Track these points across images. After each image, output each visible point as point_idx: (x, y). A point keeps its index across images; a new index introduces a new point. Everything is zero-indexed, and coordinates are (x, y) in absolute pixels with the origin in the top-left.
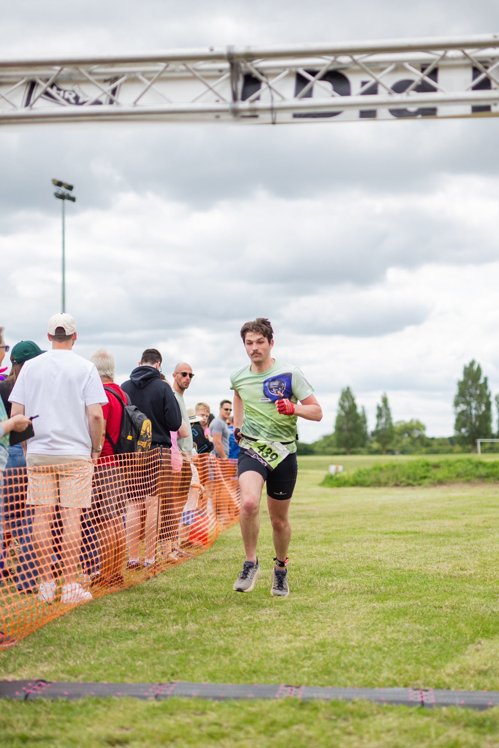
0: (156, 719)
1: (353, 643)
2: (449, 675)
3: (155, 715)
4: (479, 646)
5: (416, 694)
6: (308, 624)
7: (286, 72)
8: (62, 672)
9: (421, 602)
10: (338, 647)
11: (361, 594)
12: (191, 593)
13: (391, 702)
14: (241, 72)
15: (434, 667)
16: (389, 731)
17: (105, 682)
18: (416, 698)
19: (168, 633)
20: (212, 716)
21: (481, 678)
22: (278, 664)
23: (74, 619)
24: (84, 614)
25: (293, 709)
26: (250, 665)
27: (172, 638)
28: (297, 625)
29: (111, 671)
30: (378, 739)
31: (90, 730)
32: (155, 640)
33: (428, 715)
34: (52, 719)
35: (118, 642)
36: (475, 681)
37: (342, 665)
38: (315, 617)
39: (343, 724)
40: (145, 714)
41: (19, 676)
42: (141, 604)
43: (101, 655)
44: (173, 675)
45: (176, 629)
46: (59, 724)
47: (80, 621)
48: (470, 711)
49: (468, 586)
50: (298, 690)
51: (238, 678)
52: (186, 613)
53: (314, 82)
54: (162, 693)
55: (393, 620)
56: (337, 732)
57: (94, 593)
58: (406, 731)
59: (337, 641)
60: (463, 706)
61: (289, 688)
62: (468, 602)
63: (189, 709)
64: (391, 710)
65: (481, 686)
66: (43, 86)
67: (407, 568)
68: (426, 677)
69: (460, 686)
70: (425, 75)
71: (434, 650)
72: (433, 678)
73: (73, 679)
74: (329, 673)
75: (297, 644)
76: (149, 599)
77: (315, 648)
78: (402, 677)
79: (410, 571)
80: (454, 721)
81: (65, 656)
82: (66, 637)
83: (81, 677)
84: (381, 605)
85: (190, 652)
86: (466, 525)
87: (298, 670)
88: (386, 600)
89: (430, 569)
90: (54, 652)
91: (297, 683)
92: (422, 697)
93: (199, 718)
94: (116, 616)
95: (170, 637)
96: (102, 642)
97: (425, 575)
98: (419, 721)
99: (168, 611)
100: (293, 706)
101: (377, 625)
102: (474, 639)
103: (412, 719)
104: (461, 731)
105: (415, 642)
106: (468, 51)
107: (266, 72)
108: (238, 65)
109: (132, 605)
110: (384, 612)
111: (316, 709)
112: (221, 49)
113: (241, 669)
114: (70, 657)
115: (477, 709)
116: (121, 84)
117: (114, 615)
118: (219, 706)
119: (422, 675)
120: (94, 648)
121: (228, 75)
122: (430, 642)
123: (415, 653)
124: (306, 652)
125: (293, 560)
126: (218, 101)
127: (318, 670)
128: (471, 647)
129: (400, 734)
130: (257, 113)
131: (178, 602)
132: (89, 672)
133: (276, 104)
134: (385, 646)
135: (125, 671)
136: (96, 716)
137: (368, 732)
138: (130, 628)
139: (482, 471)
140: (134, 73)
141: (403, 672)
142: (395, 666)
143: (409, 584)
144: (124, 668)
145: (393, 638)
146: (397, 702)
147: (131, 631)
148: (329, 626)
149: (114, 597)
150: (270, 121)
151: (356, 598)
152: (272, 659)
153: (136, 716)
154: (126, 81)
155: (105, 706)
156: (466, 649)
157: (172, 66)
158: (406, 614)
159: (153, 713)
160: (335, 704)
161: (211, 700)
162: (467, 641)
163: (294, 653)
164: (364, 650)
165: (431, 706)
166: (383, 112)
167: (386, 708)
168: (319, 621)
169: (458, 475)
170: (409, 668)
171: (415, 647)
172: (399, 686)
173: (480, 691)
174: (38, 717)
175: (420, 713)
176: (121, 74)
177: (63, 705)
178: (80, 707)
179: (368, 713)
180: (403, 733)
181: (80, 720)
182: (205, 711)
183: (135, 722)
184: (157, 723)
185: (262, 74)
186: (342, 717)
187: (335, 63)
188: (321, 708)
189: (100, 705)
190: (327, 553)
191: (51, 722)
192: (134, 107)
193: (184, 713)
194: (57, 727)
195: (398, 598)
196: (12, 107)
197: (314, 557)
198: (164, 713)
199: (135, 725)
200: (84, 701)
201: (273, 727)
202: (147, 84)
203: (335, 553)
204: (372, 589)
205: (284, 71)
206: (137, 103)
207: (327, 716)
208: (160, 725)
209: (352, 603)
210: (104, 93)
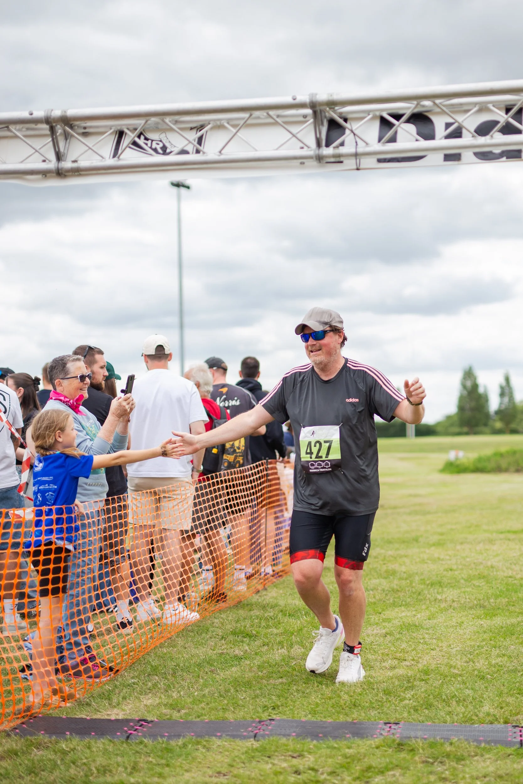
0: (254, 763)
1: (456, 671)
3: (253, 757)
5: (515, 733)
6: (413, 646)
7: (370, 116)
8: (165, 705)
10: (441, 675)
11: (471, 608)
12: (299, 609)
13: (489, 742)
14: (325, 117)
16: (484, 776)
17: (206, 718)
18: (515, 738)
19: (273, 657)
20: (309, 760)
23: (180, 642)
24: (191, 636)
25: (391, 750)
26: (351, 696)
27: (276, 664)
28: (402, 647)
29: (213, 705)
31: (187, 776)
32: (259, 667)
34: (151, 762)
35: (222, 669)
37: (444, 697)
38: (421, 637)
39: (439, 768)
40: (243, 757)
41: (123, 710)
42: (248, 623)
43: (205, 685)
44: (274, 709)
45: (281, 653)
46: (158, 769)
47: (187, 646)
50: (396, 727)
51: (338, 713)
52: (293, 634)
53: (399, 126)
54: (262, 732)
55: (499, 641)
56: (432, 778)
57: (202, 611)
58: (500, 777)
59: (441, 668)
61: (389, 725)
63: (288, 750)
64: (489, 751)
66: (130, 136)
67: (519, 576)
70: (509, 117)
73: (176, 715)
74: (429, 706)
75: (400, 671)
76: (257, 617)
77: (418, 676)
78: (503, 710)
81: (169, 686)
82: (171, 665)
83: (183, 711)
84: (489, 622)
85: (293, 681)
87: (399, 703)
88: (494, 616)
90: (158, 682)
91: (396, 718)
92: (521, 736)
93: (295, 762)
94: (223, 637)
95: (274, 663)
96: (206, 670)
98: (515, 766)
99: (275, 631)
100: (390, 747)
101: (483, 647)
103: (508, 761)
105: (519, 668)
107: (349, 116)
108: (321, 112)
109: (239, 625)
110: (491, 631)
111: (413, 750)
112: (303, 98)
113: (342, 702)
114: (174, 687)
116: (207, 132)
117: (220, 637)
118: (317, 747)
120: (199, 677)
121: (312, 120)
123: (518, 682)
124: (409, 681)
126: (302, 148)
127: (418, 702)
130: (342, 159)
131: (286, 620)
132: (191, 706)
133: (360, 150)
134: (489, 674)
135: (228, 704)
136: (194, 758)
138: (235, 653)
140: (220, 120)
141: (504, 705)
142: (497, 698)
144: (226, 702)
145: (497, 664)
146: (496, 742)
147: (236, 656)
148: (434, 649)
149: (222, 616)
150: (355, 167)
151: (464, 614)
152: (374, 689)
153: (234, 761)
154: (212, 129)
155: (204, 747)
157: (257, 113)
158: (514, 635)
159: (251, 755)
160: (432, 745)
161: (309, 739)
163: (397, 683)
164: (467, 678)
166: (468, 155)
167: (484, 749)
168: (425, 643)
170: (510, 700)
171: (519, 674)
172: (499, 723)
174: (138, 760)
175: (518, 754)
176: (207, 122)
177: (164, 745)
178: (180, 748)
179: (466, 754)
180: (498, 780)
181: (179, 764)
182: (302, 753)
183: (232, 766)
184: (254, 768)
185: (346, 120)
186: (439, 760)
187: (419, 106)
188: (418, 750)
189: (199, 746)
190: (439, 558)
191: (150, 766)
192: (219, 156)
193: (282, 755)
194: (156, 772)
195: (507, 614)
196: (101, 158)
197: (426, 563)
198: (262, 755)
199: (232, 769)
200: (184, 741)
201: (369, 773)
202: (232, 132)
203: (448, 557)
204: (482, 602)
205: (369, 115)
206: (223, 152)
207: (424, 759)
208: (257, 770)
209: (460, 620)
210: (190, 142)
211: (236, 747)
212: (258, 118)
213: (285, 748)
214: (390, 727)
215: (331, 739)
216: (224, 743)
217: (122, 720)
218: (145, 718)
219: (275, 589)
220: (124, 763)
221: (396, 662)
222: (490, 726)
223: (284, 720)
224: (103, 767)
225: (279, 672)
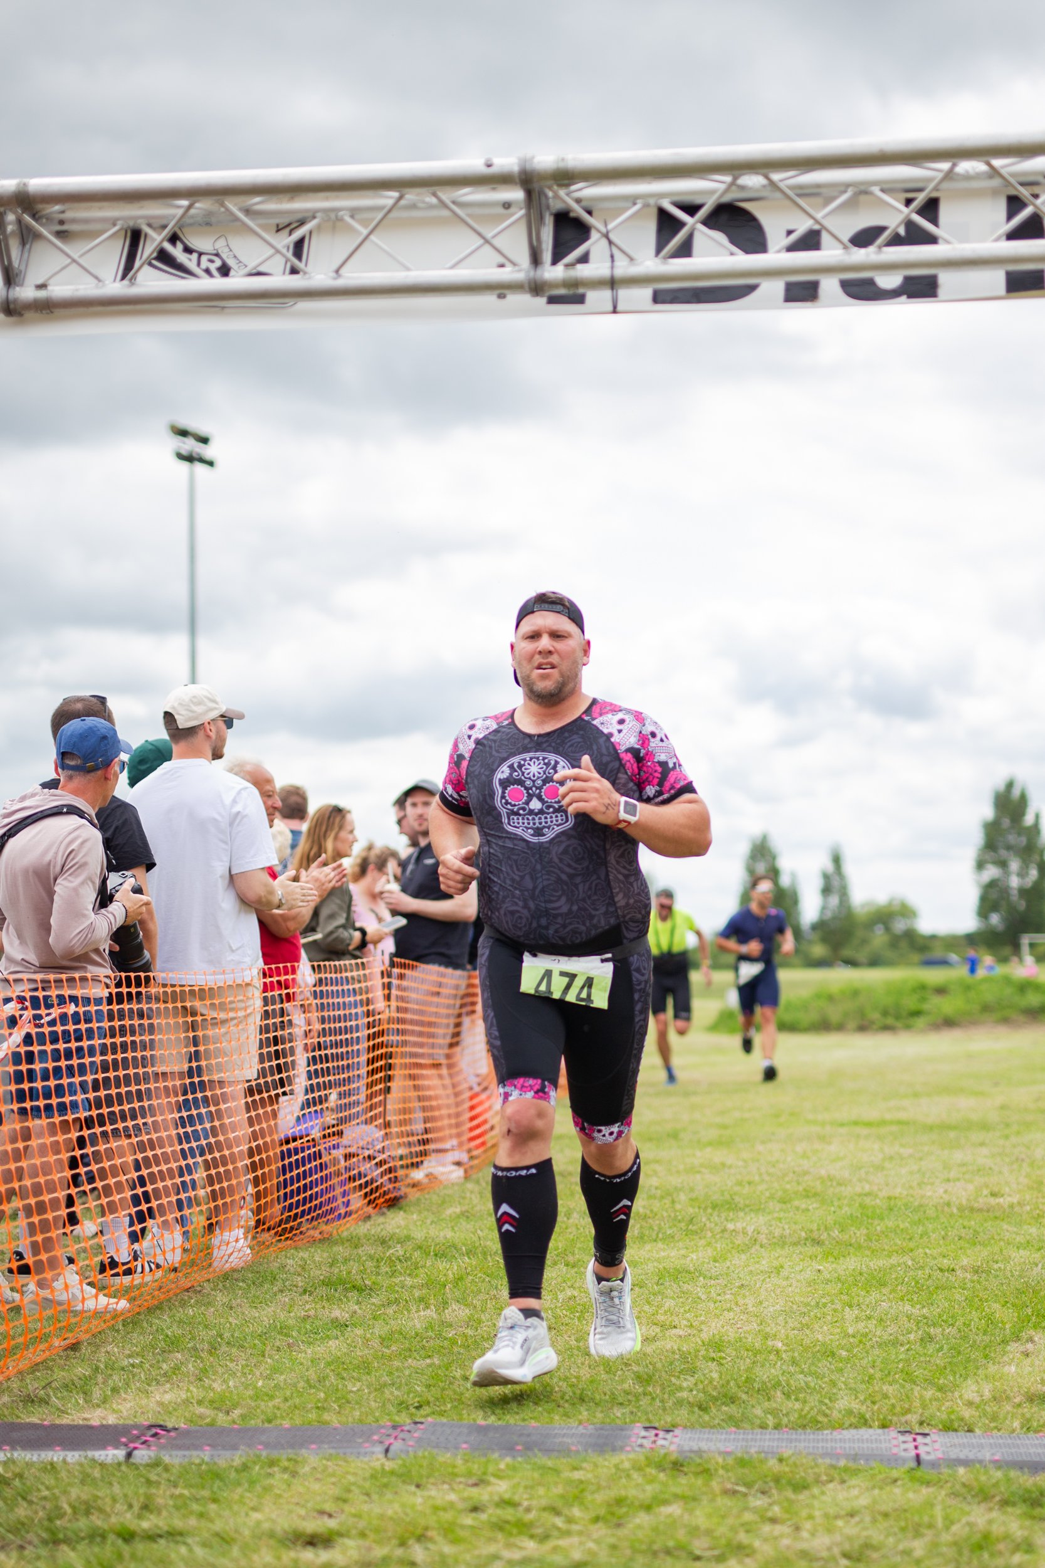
0: (389, 1496)
1: (778, 1344)
2: (970, 1404)
3: (386, 1486)
4: (1030, 1346)
5: (904, 1442)
6: (688, 1306)
7: (638, 207)
8: (200, 1402)
9: (913, 1260)
10: (748, 1350)
11: (795, 1244)
12: (454, 1246)
13: (855, 1458)
14: (548, 207)
15: (941, 1389)
16: (852, 1515)
17: (286, 1423)
18: (905, 1450)
19: (410, 1324)
20: (502, 1488)
21: (1035, 1409)
22: (628, 1384)
23: (221, 1298)
24: (240, 1288)
25: (661, 1475)
26: (573, 1385)
27: (417, 1334)
28: (666, 1307)
29: (297, 1401)
30: (829, 1531)
31: (256, 1516)
32: (383, 1340)
33: (928, 1484)
34: (181, 1496)
35: (310, 1343)
36: (1023, 1415)
37: (756, 1386)
39: (758, 1502)
40: (366, 1485)
41: (114, 1411)
42: (355, 1267)
43: (275, 1370)
44: (418, 1408)
45: (425, 1317)
46: (195, 1507)
47: (234, 1303)
48: (1013, 1474)
49: (1005, 1227)
50: (669, 1436)
51: (550, 1412)
52: (445, 1286)
53: (693, 227)
54: (400, 1442)
55: (858, 1296)
56: (749, 1517)
58: (886, 1515)
59: (746, 1338)
60: (998, 1464)
61: (654, 1432)
62: (1007, 1260)
63: (456, 1475)
64: (856, 1472)
65: (1035, 1424)
66: (155, 240)
67: (884, 1194)
68: (924, 1407)
69: (992, 1425)
70: (912, 211)
71: (940, 1354)
72: (939, 1410)
73: (222, 1419)
74: (733, 1400)
75: (667, 1344)
76: (371, 1257)
77: (703, 1353)
78: (876, 1408)
79: (889, 1198)
80: (983, 1495)
81: (204, 1371)
82: (206, 1335)
83: (237, 1413)
84: (834, 1266)
85: (452, 1362)
86: (1003, 1107)
87: (670, 1396)
88: (844, 1256)
89: (929, 1194)
90: (182, 1363)
91: (666, 1421)
92: (916, 1447)
93: (474, 1492)
94: (305, 1291)
95: (413, 1333)
96: (278, 1343)
97: (921, 1206)
98: (911, 1495)
99: (409, 1281)
100: (660, 1468)
101: (825, 1305)
102: (1020, 1331)
103: (897, 1491)
104: (994, 1514)
105: (901, 1338)
106: (997, 163)
107: (597, 206)
108: (541, 193)
109: (336, 1271)
110: (839, 1280)
111: (706, 1472)
112: (507, 162)
113: (556, 1395)
114: (215, 1373)
115: (1026, 1470)
116: (311, 233)
117: (300, 1290)
118: (514, 1469)
119: (917, 1403)
120: (264, 1356)
121: (523, 212)
122: (931, 1338)
123: (901, 1360)
124: (684, 1360)
125: (655, 1179)
126: (502, 266)
127: (708, 1395)
128: (1013, 1347)
129: (874, 1521)
130: (581, 291)
132: (253, 1404)
133: (620, 272)
134: (843, 1348)
135: (326, 1400)
136: (267, 1489)
137: (810, 1517)
138: (333, 1315)
139: (1033, 999)
140: (335, 210)
141: (877, 1397)
142: (863, 1387)
143: (890, 1224)
144: (322, 1395)
145: (858, 1332)
146: (868, 1458)
147: (335, 1321)
148: (729, 1310)
149: (301, 1254)
150: (608, 307)
151: (783, 1252)
152: (616, 1374)
153: (349, 1491)
154: (319, 227)
155: (285, 1470)
156: (1005, 1353)
157: (411, 196)
158: (884, 1285)
159: (381, 1482)
160: (742, 1462)
161: (496, 1455)
162: (1005, 1336)
163: (662, 1363)
164: (801, 1356)
165: (934, 1465)
166: (830, 286)
167: (846, 1470)
168: (710, 1299)
169: (986, 1008)
170: (890, 1389)
171: (903, 1349)
172: (871, 1427)
173: (1031, 1434)
174: (154, 1491)
175: (912, 1479)
176: (310, 214)
177: (203, 1467)
178: (237, 1471)
179: (810, 1479)
180: (880, 1518)
181: (236, 1497)
182: (484, 1477)
183: (345, 1501)
184: (391, 1502)
185: (590, 213)
186: (756, 1487)
187: (734, 188)
188: (716, 1470)
189: (276, 1469)
190: (723, 1165)
191: (179, 1502)
192: (335, 279)
193: (444, 1482)
194: (191, 1513)
195: (868, 1252)
196: (96, 281)
197: (699, 1172)
198: (404, 1482)
199: (346, 1508)
200: (244, 1459)
201: (621, 1507)
202: (360, 233)
203: (740, 1163)
204: (815, 1235)
205: (635, 204)
206: (341, 272)
207: (729, 1486)
208: (396, 1506)
209: (776, 1263)
210: (278, 251)
211: (351, 1470)
212: (413, 206)
213: (450, 1470)
214: (656, 1435)
215: (540, 1454)
216: (324, 1462)
217: (116, 1426)
218: (162, 1423)
219: (402, 1213)
220: (125, 1496)
221: (658, 1330)
222: (853, 1431)
223: (443, 1425)
224: (86, 1503)
225: (423, 1348)
